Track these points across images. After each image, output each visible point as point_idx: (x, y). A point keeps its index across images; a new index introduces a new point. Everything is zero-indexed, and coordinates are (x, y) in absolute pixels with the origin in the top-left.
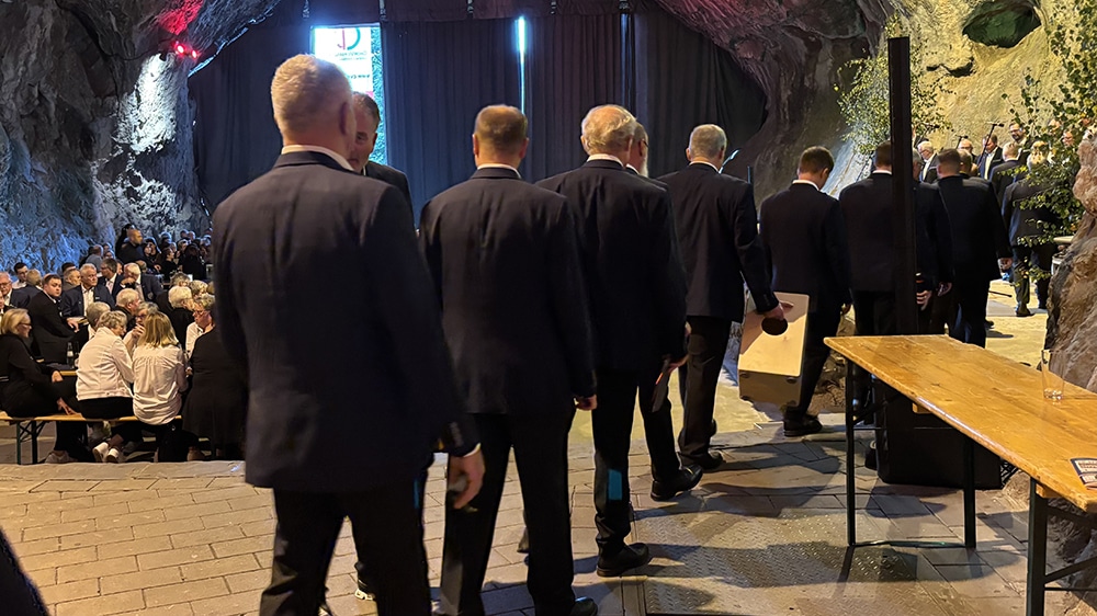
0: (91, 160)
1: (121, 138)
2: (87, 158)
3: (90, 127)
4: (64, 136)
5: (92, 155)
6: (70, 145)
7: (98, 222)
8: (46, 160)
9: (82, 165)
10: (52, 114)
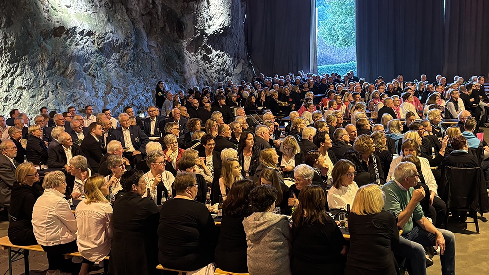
0: (183, 39)
1: (199, 26)
2: (180, 38)
3: (182, 20)
4: (167, 25)
5: (183, 36)
6: (170, 31)
7: (187, 75)
8: (156, 39)
9: (177, 42)
10: (159, 13)
